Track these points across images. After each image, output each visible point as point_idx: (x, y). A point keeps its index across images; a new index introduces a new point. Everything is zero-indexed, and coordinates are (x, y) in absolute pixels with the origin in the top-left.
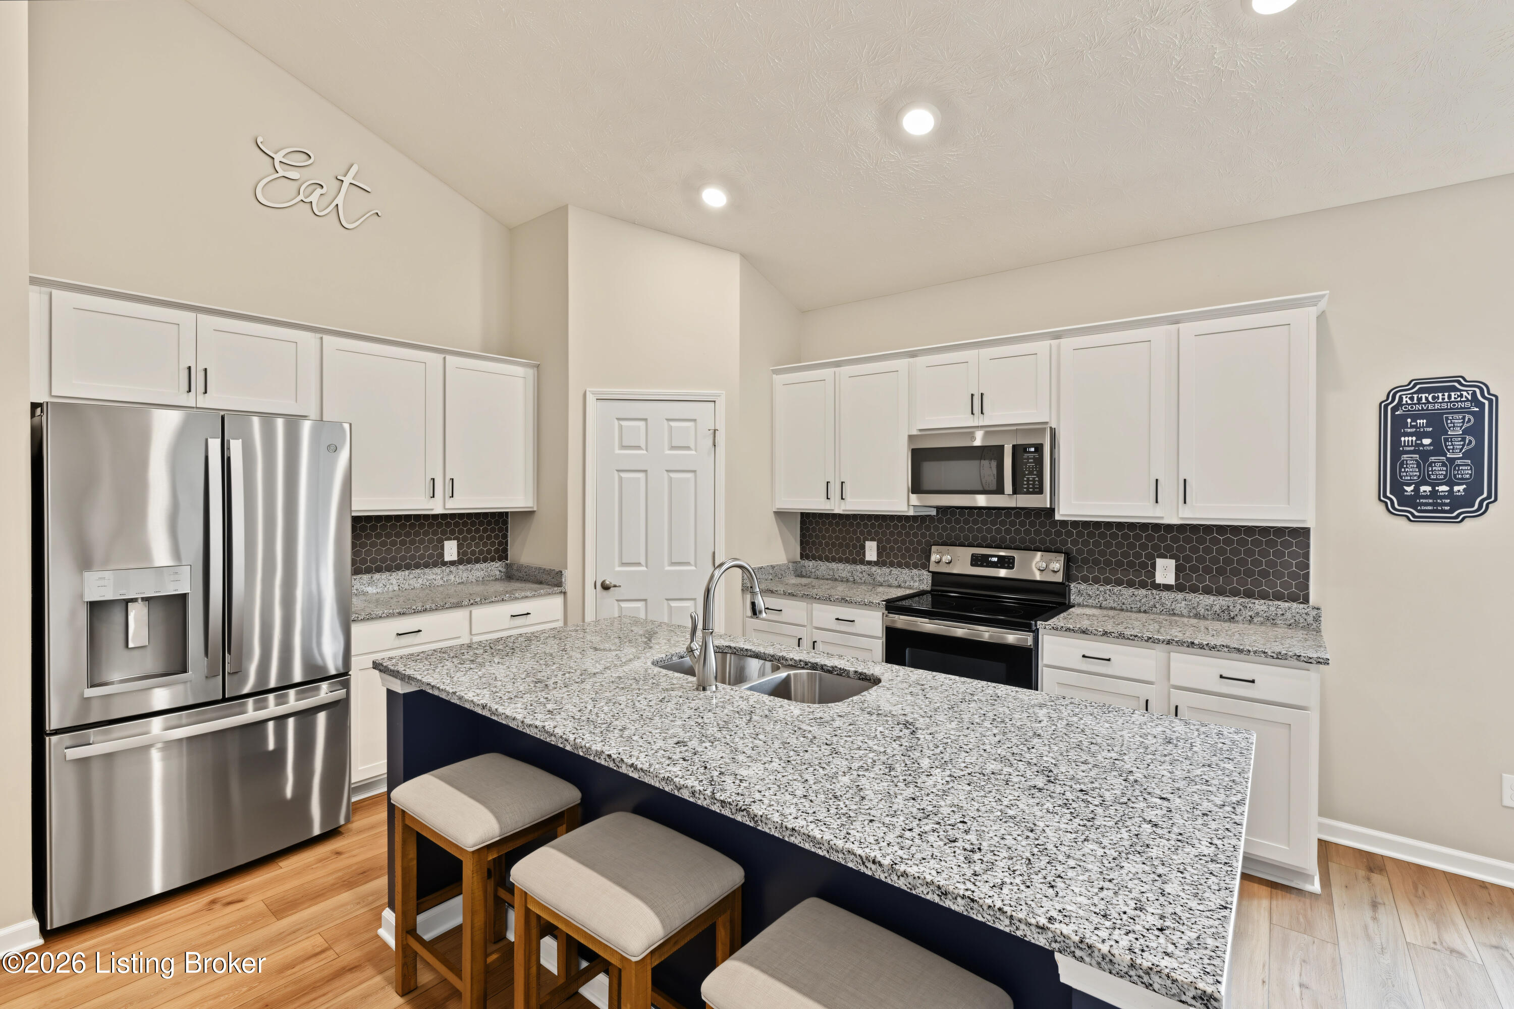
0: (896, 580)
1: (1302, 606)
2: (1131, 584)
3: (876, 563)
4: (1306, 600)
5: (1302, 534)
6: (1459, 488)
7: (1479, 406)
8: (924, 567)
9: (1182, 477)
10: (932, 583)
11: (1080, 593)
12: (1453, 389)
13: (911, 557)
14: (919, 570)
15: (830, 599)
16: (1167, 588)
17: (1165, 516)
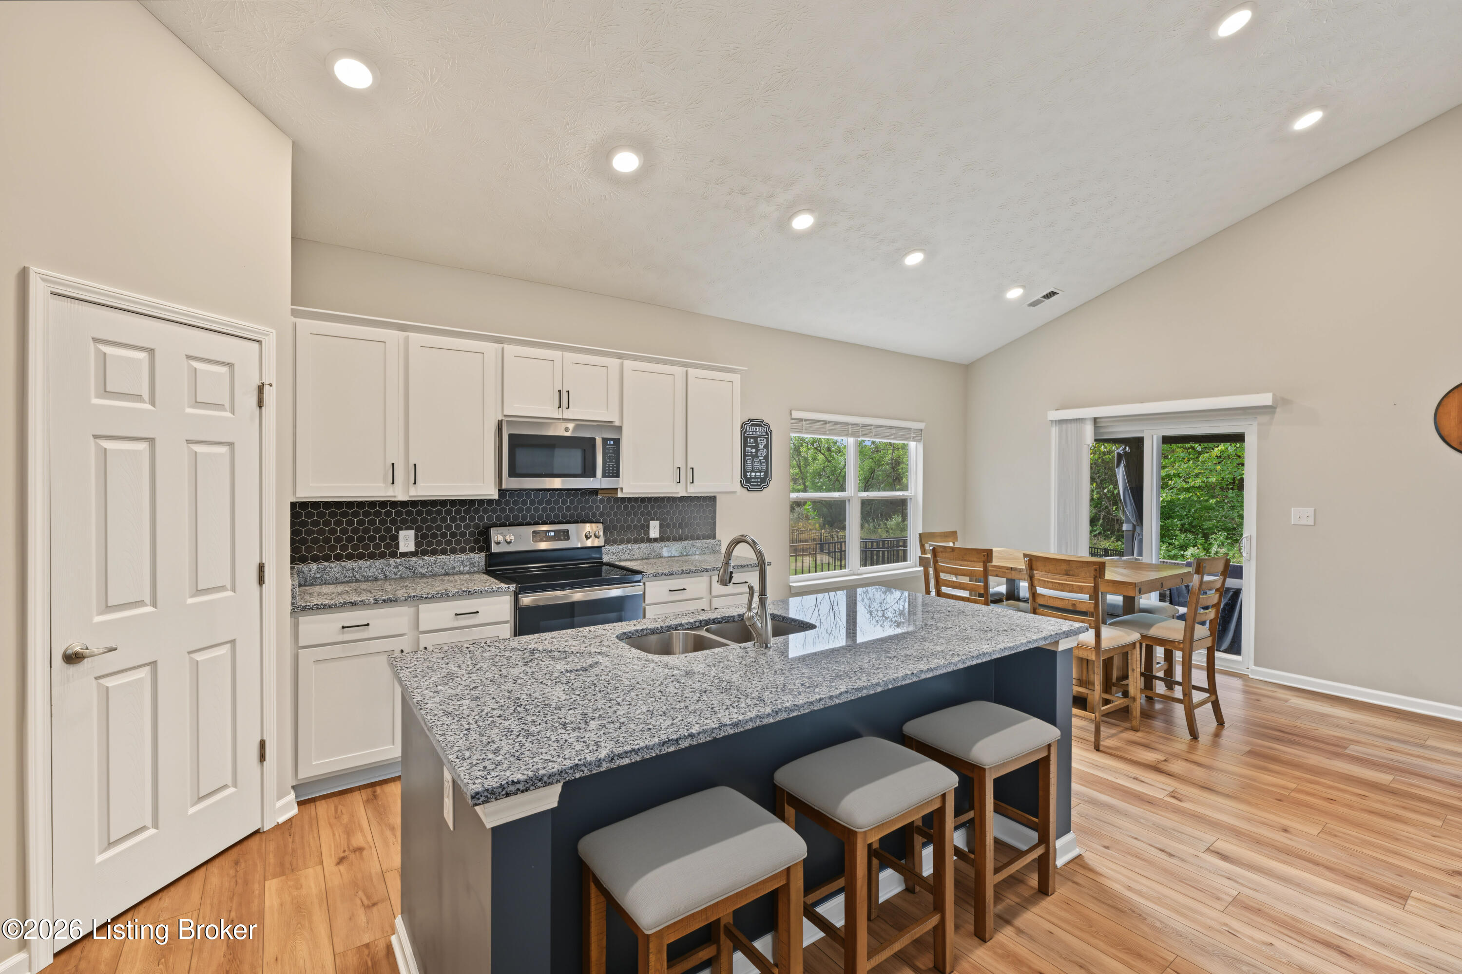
0: (443, 568)
1: (713, 540)
2: (635, 541)
3: (414, 554)
4: (714, 538)
5: (712, 499)
6: (762, 474)
7: (767, 434)
8: (472, 550)
9: (690, 466)
10: (486, 565)
11: (607, 553)
12: (760, 426)
13: (458, 542)
14: (467, 554)
15: (447, 594)
16: (655, 540)
17: (680, 491)
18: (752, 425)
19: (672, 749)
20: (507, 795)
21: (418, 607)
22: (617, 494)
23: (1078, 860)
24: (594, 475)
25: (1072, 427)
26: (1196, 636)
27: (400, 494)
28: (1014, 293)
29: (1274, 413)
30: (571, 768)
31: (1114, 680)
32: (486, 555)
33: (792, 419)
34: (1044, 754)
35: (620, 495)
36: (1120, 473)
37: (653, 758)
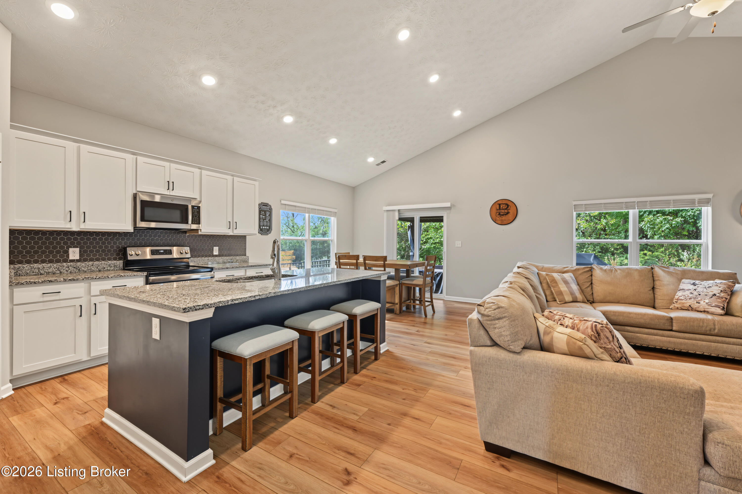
0: (97, 268)
1: (244, 257)
2: (206, 256)
3: (78, 261)
4: (245, 255)
5: (244, 237)
6: (268, 227)
7: (270, 210)
8: (115, 259)
9: (234, 221)
10: (123, 266)
11: (192, 261)
12: (267, 206)
13: (106, 255)
14: (112, 261)
15: (108, 277)
16: (216, 256)
17: (230, 232)
18: (263, 205)
19: (253, 299)
20: (196, 310)
21: (90, 283)
22: (198, 233)
23: (387, 351)
24: (187, 223)
25: (391, 213)
26: (427, 282)
27: (74, 227)
28: (371, 160)
29: (451, 209)
30: (218, 302)
31: (403, 301)
32: (123, 262)
33: (281, 204)
34: (376, 312)
35: (200, 233)
36: (409, 233)
37: (246, 301)
